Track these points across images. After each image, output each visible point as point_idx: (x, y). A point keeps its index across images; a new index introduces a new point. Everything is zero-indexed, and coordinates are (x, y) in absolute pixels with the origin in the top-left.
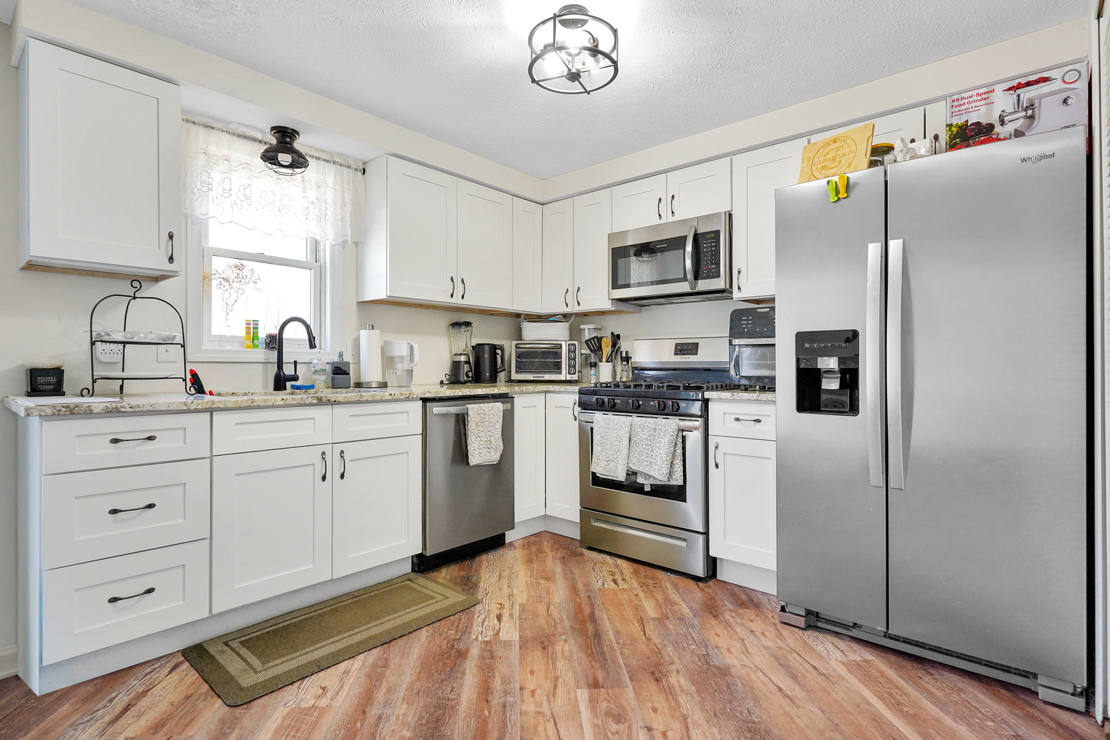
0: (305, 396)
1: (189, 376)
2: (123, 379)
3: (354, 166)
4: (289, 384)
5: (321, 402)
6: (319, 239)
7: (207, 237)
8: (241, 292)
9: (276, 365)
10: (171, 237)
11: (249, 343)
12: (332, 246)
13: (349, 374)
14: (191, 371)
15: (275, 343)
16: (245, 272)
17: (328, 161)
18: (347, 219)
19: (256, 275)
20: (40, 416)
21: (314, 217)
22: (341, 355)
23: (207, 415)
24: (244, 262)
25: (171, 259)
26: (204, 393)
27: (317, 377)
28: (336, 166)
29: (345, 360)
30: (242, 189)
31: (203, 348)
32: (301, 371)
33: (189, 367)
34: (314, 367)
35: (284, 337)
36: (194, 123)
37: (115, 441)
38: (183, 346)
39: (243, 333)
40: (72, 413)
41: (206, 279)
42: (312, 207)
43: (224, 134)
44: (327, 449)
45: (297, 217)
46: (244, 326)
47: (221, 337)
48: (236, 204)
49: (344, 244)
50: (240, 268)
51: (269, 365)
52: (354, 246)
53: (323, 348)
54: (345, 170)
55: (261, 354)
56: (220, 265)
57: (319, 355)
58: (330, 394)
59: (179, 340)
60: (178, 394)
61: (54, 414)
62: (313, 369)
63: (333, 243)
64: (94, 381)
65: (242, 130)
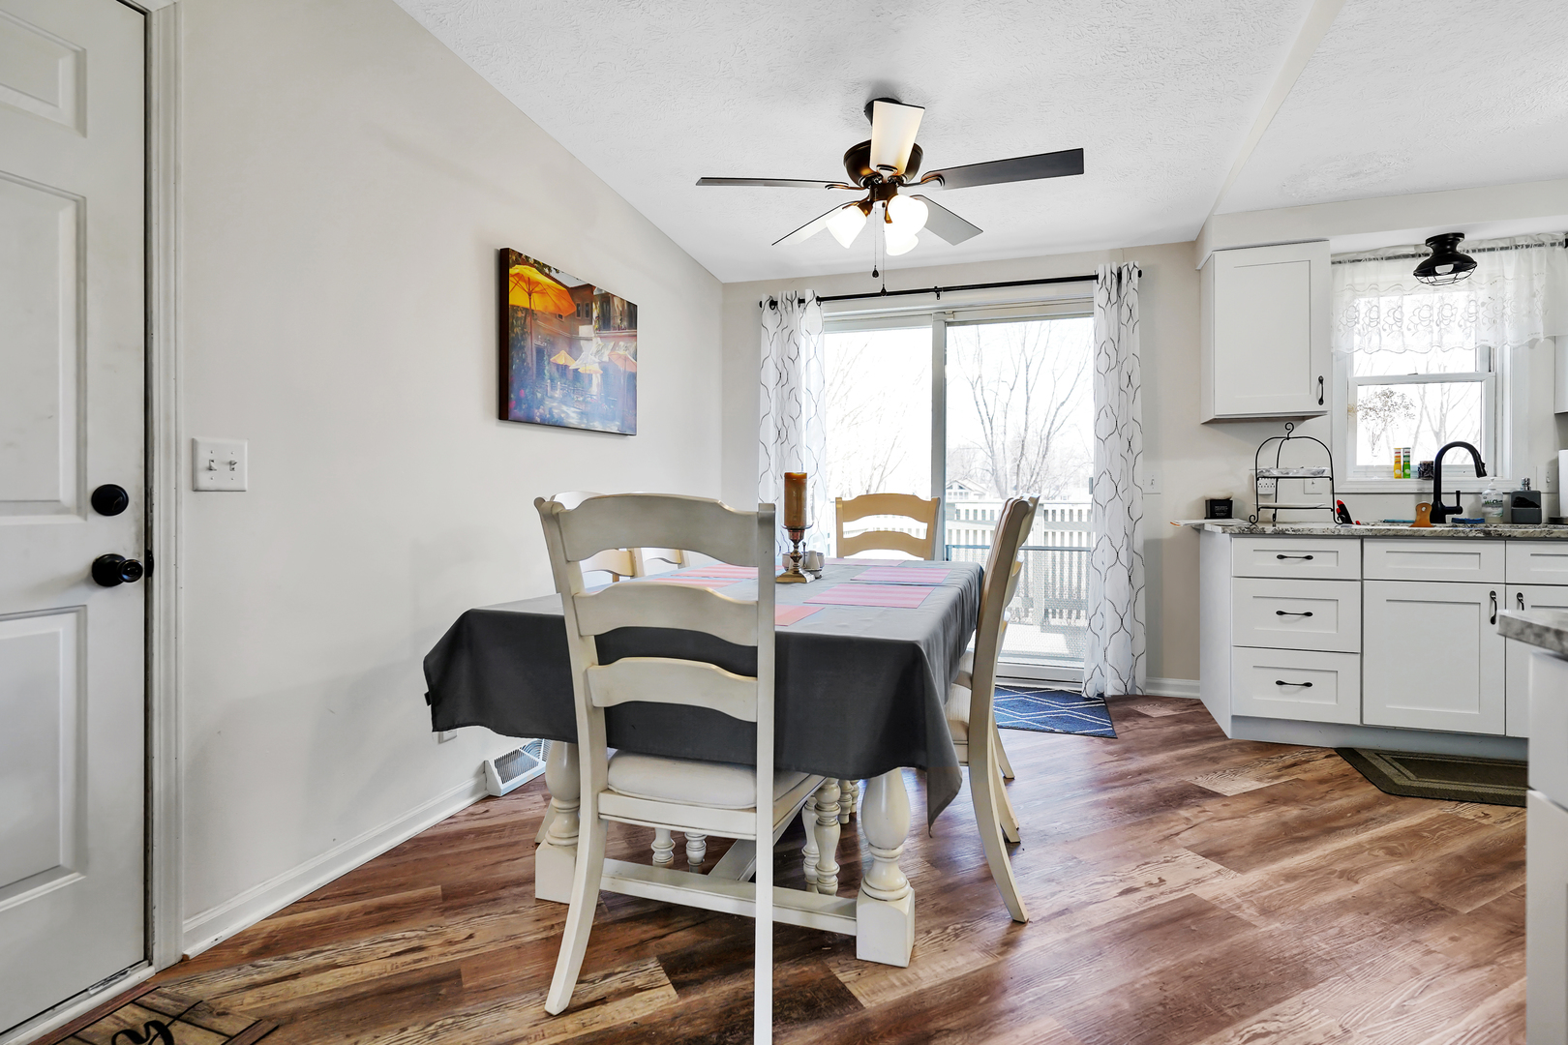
0: (1468, 530)
1: (1336, 507)
2: (1276, 509)
3: (1548, 241)
4: (1449, 517)
5: (1488, 536)
6: (1492, 345)
7: (1352, 367)
8: (1389, 419)
9: (1433, 496)
10: (1321, 381)
11: (1398, 472)
12: (1514, 349)
13: (1539, 506)
14: (1338, 501)
15: (1432, 471)
16: (1395, 399)
17: (1507, 248)
18: (1537, 312)
19: (1407, 400)
20: (1231, 534)
21: (1486, 320)
22: (1527, 483)
23: (1358, 542)
24: (1393, 388)
25: (1321, 401)
26: (1351, 523)
27: (1489, 509)
28: (1520, 249)
29: (1532, 489)
30: (1391, 314)
31: (1349, 479)
32: (1466, 503)
33: (1337, 498)
34: (1485, 498)
35: (1443, 464)
36: (1340, 262)
37: (1281, 557)
38: (1332, 479)
39: (1392, 463)
40: (1252, 533)
41: (1351, 411)
42: (1482, 309)
43: (1372, 262)
44: (1499, 590)
45: (1461, 326)
46: (1393, 455)
47: (1367, 467)
48: (1385, 330)
49: (1532, 344)
50: (1389, 395)
51: (1424, 496)
52: (1551, 342)
53: (1499, 474)
54: (1534, 251)
55: (1413, 484)
56: (1364, 394)
57: (1492, 483)
58: (1506, 529)
59: (1328, 473)
60: (1328, 522)
61: (1240, 533)
62: (1483, 501)
63: (1516, 345)
64: (1258, 510)
65: (1390, 253)
